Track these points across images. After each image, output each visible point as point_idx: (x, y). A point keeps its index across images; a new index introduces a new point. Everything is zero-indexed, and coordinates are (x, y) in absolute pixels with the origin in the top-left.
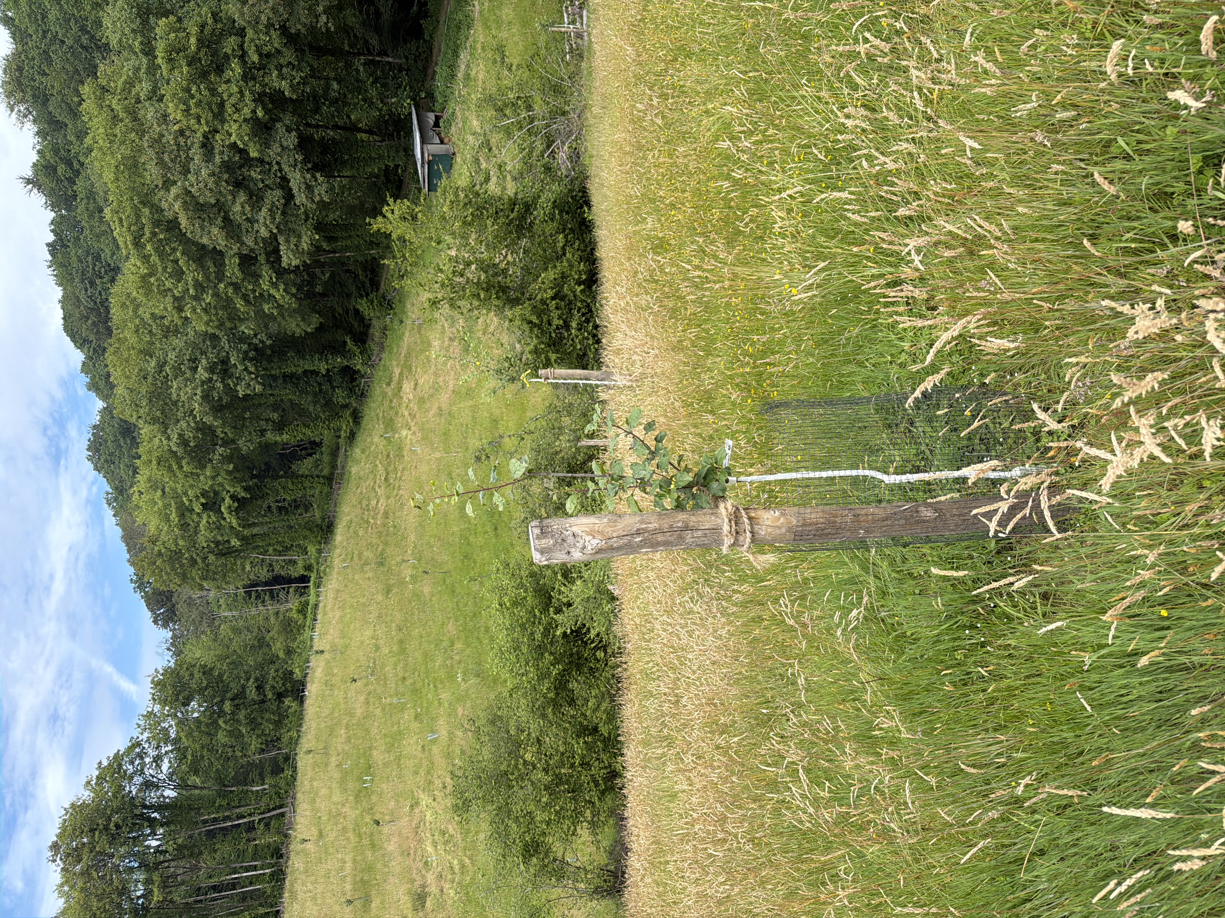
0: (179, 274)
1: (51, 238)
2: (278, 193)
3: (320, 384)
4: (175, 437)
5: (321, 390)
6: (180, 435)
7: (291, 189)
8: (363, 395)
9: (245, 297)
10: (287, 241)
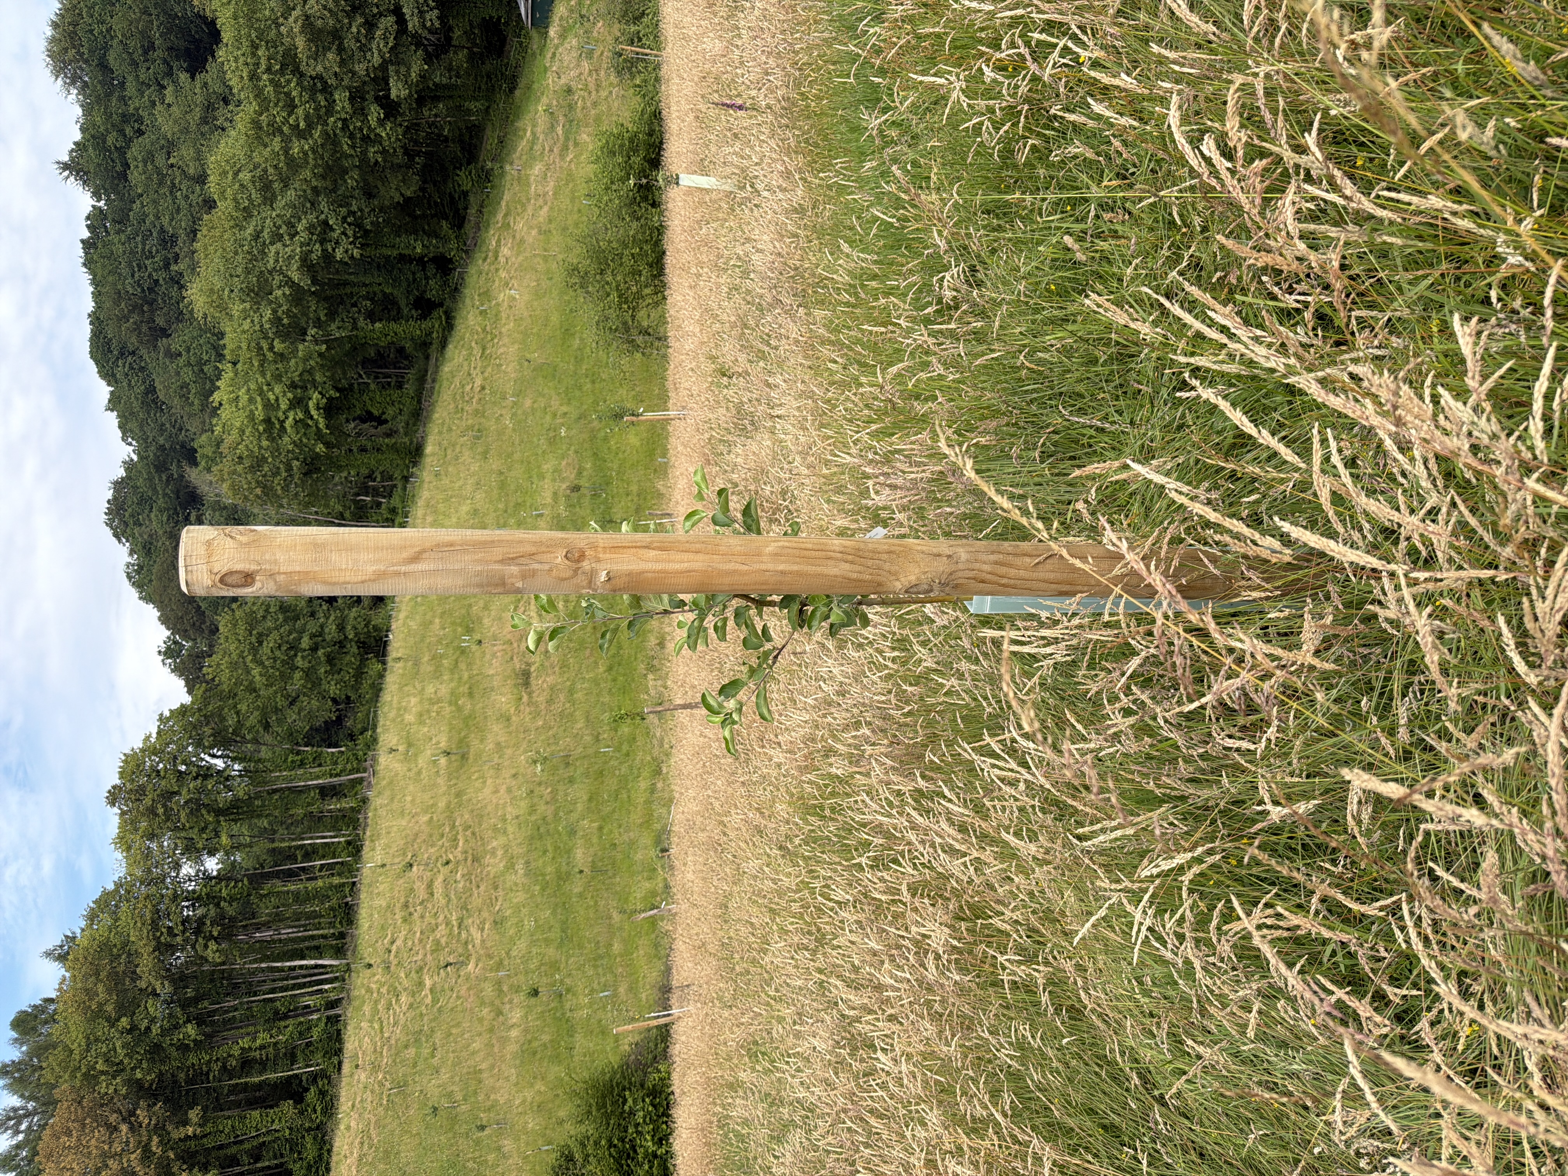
0: (291, 107)
1: (86, 234)
2: (391, 19)
3: (414, 274)
4: (268, 314)
5: (415, 280)
6: (274, 311)
7: (404, 14)
8: (456, 291)
9: (352, 136)
10: (397, 72)
